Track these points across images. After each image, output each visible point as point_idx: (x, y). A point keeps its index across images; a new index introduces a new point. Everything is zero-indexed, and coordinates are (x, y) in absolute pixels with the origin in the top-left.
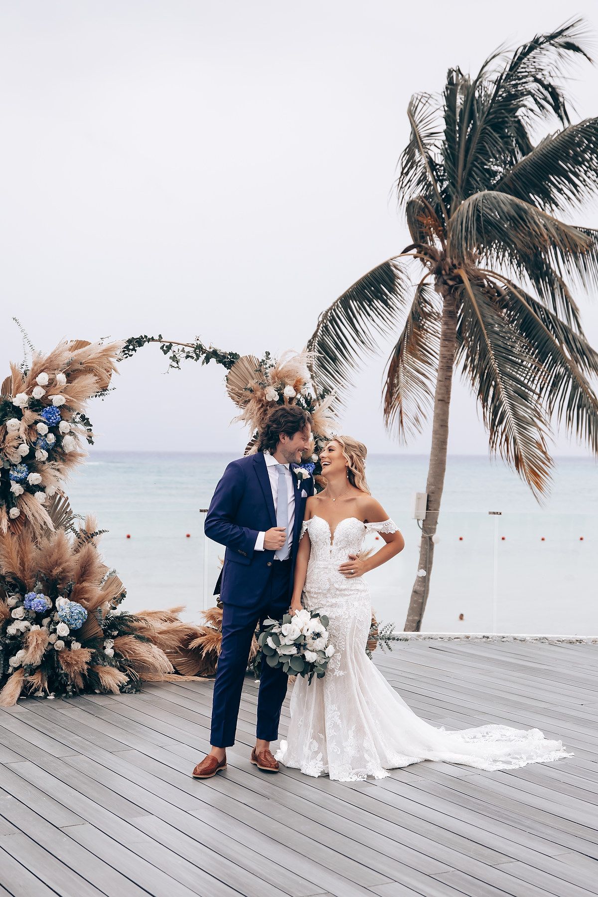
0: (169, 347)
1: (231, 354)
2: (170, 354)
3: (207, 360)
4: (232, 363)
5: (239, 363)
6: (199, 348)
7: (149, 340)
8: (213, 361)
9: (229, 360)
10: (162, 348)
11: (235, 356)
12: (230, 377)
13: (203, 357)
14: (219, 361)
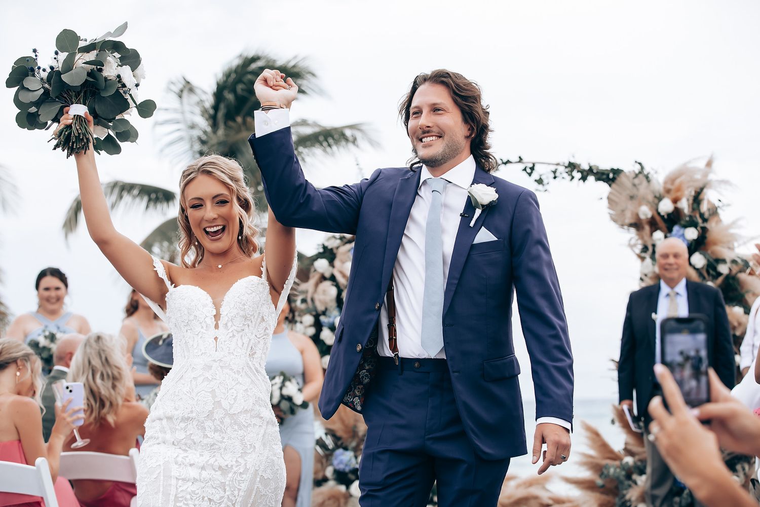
0: (532, 169)
1: (613, 170)
2: (535, 176)
3: (584, 178)
4: (613, 180)
5: (622, 179)
6: (572, 166)
7: (505, 163)
8: (591, 179)
9: (609, 177)
10: (525, 170)
11: (617, 172)
12: (613, 197)
13: (578, 175)
14: (598, 179)
